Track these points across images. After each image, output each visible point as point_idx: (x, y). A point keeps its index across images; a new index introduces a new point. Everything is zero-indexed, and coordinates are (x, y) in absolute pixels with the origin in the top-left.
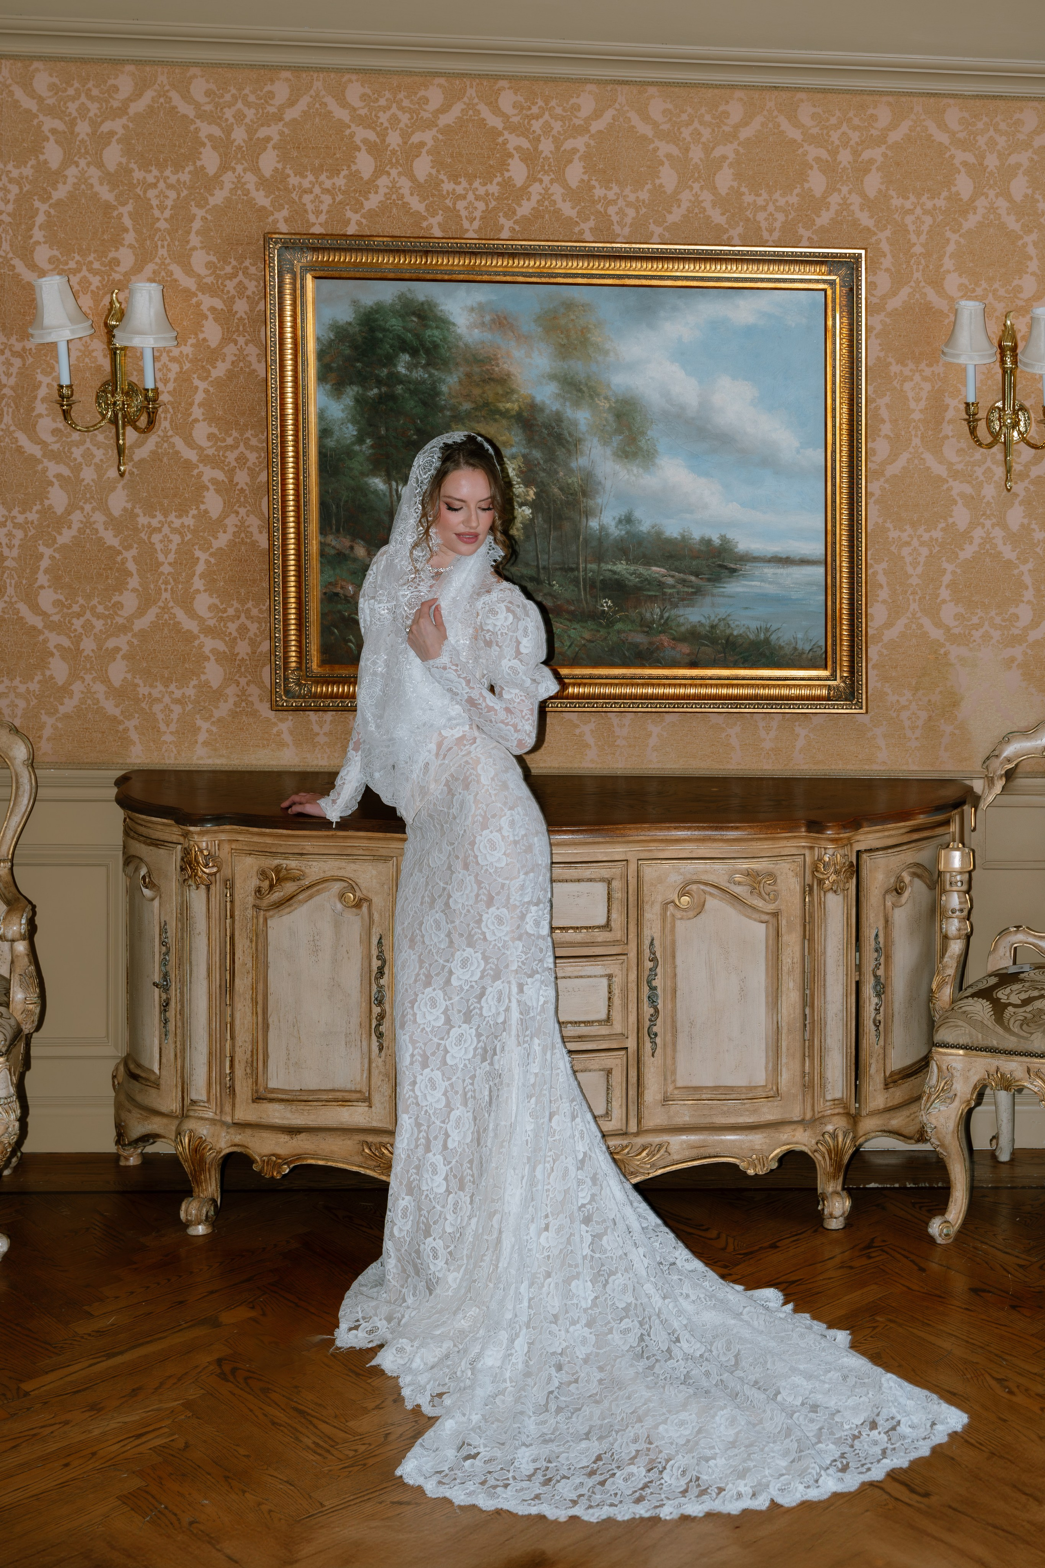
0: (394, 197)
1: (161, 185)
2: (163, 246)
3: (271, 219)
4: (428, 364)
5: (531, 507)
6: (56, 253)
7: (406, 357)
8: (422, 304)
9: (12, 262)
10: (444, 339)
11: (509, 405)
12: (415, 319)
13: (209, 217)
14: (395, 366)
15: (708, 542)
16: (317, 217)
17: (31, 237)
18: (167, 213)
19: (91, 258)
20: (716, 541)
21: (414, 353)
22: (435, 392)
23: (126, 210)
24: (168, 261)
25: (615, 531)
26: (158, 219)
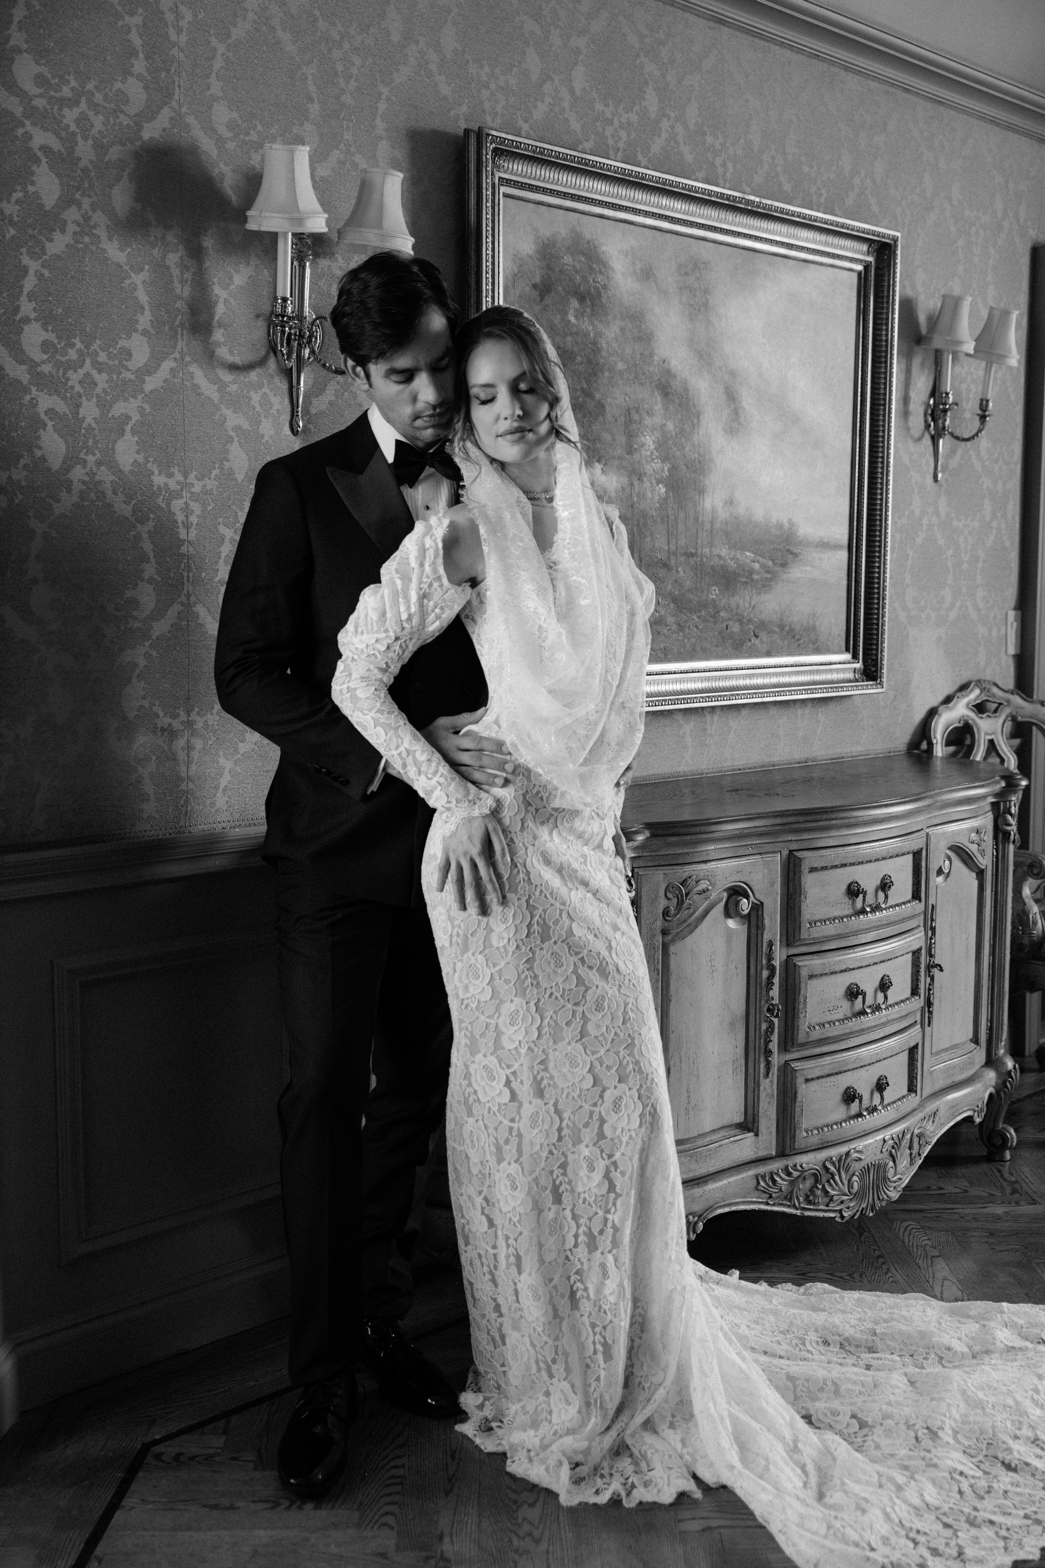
0: (557, 109)
1: (347, 46)
2: (348, 127)
3: (452, 113)
4: (593, 315)
5: (665, 486)
6: (235, 115)
7: (574, 304)
8: (588, 242)
9: (188, 120)
10: (605, 287)
11: (651, 369)
12: (583, 259)
13: (394, 98)
14: (566, 313)
15: (780, 526)
16: (493, 120)
17: (209, 88)
18: (353, 84)
19: (273, 131)
20: (786, 525)
21: (582, 299)
22: (596, 348)
23: (310, 71)
24: (353, 149)
25: (723, 514)
26: (343, 91)
